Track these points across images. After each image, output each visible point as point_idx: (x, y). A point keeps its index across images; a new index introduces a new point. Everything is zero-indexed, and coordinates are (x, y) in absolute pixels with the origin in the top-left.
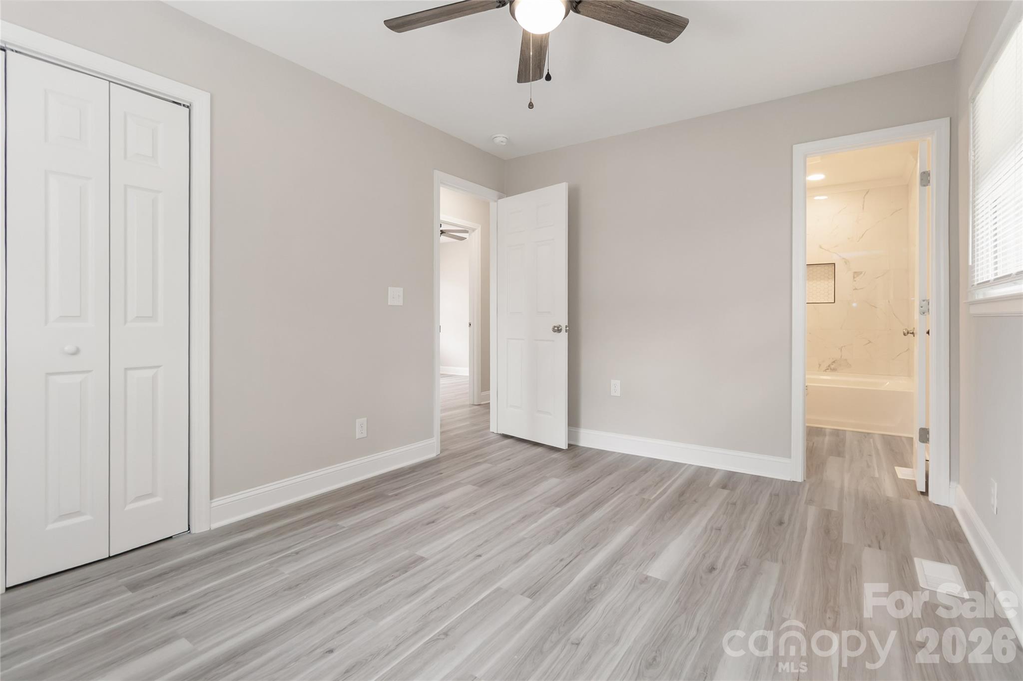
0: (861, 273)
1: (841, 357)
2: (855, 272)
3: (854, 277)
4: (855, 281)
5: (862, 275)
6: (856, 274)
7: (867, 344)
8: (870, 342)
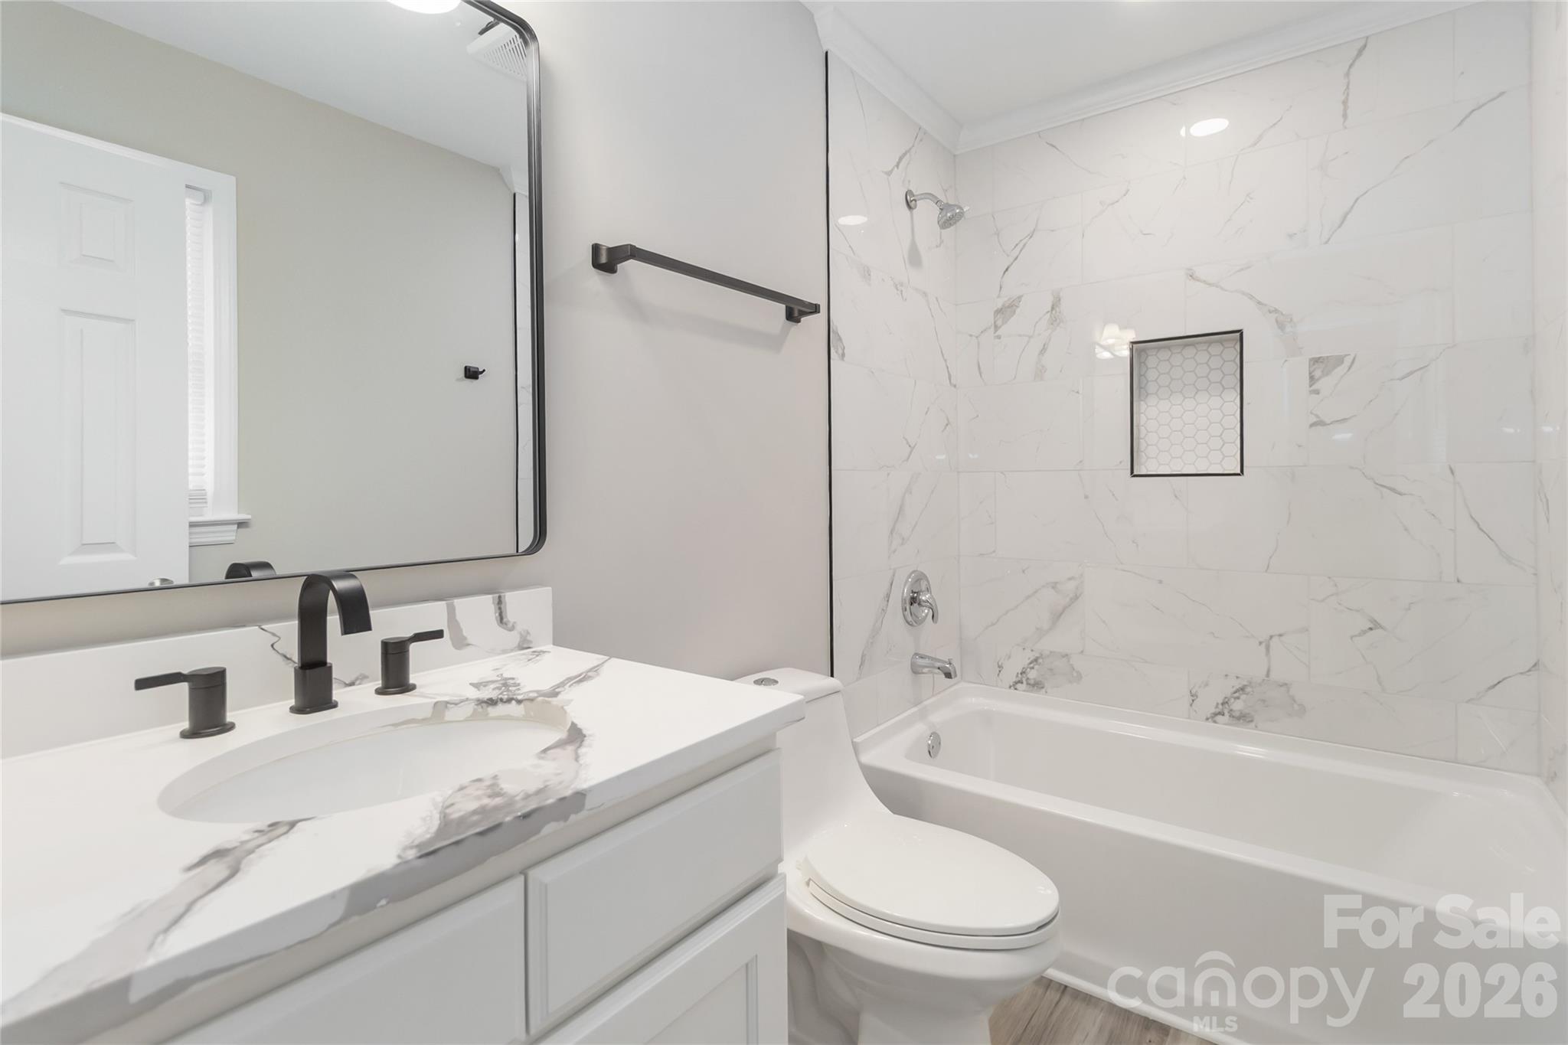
0: (1340, 360)
1: (1268, 675)
2: (1316, 361)
3: (1312, 379)
4: (1317, 392)
5: (1341, 370)
6: (1321, 366)
7: (1364, 632)
8: (1375, 626)
